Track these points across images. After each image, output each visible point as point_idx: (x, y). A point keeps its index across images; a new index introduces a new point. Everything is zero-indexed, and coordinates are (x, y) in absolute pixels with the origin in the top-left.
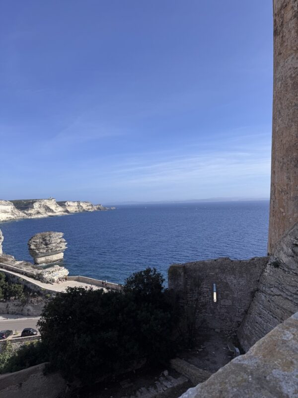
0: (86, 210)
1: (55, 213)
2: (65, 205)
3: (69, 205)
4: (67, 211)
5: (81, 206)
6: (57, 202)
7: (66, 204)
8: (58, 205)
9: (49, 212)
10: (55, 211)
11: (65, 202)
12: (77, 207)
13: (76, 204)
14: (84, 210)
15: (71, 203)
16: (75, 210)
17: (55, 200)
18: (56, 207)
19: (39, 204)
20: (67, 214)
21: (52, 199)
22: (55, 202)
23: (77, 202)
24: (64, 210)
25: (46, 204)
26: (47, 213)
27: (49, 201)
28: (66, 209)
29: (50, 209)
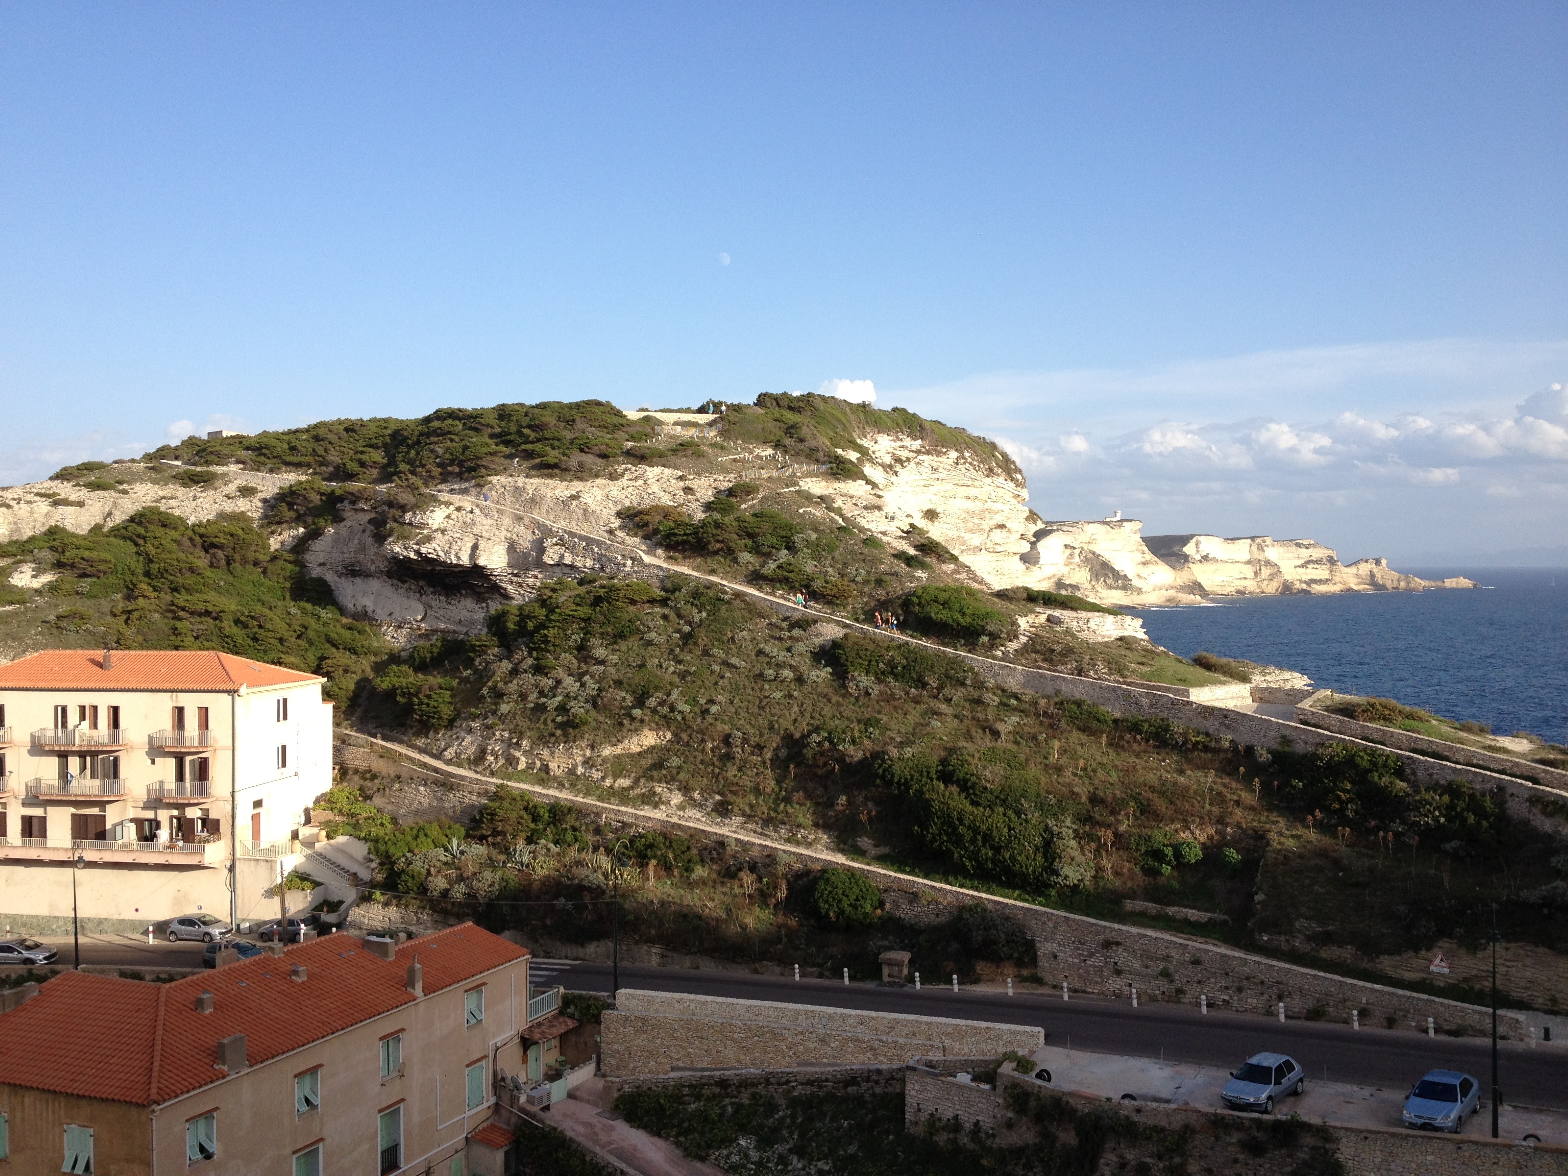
0: (1298, 586)
1: (1140, 591)
2: (1186, 558)
3: (1205, 558)
4: (1196, 587)
5: (1268, 563)
6: (1144, 539)
7: (1189, 549)
8: (1149, 556)
9: (1110, 587)
10: (1136, 582)
11: (1185, 540)
12: (1249, 571)
13: (1242, 549)
14: (1287, 587)
15: (1210, 545)
16: (1240, 585)
17: (1137, 525)
18: (1144, 564)
19: (1066, 546)
20: (1196, 599)
21: (1125, 524)
22: (1137, 537)
23: (1249, 541)
24: (1180, 582)
25: (1092, 547)
26: (1099, 589)
27: (1107, 532)
28: (1192, 578)
29: (1113, 570)
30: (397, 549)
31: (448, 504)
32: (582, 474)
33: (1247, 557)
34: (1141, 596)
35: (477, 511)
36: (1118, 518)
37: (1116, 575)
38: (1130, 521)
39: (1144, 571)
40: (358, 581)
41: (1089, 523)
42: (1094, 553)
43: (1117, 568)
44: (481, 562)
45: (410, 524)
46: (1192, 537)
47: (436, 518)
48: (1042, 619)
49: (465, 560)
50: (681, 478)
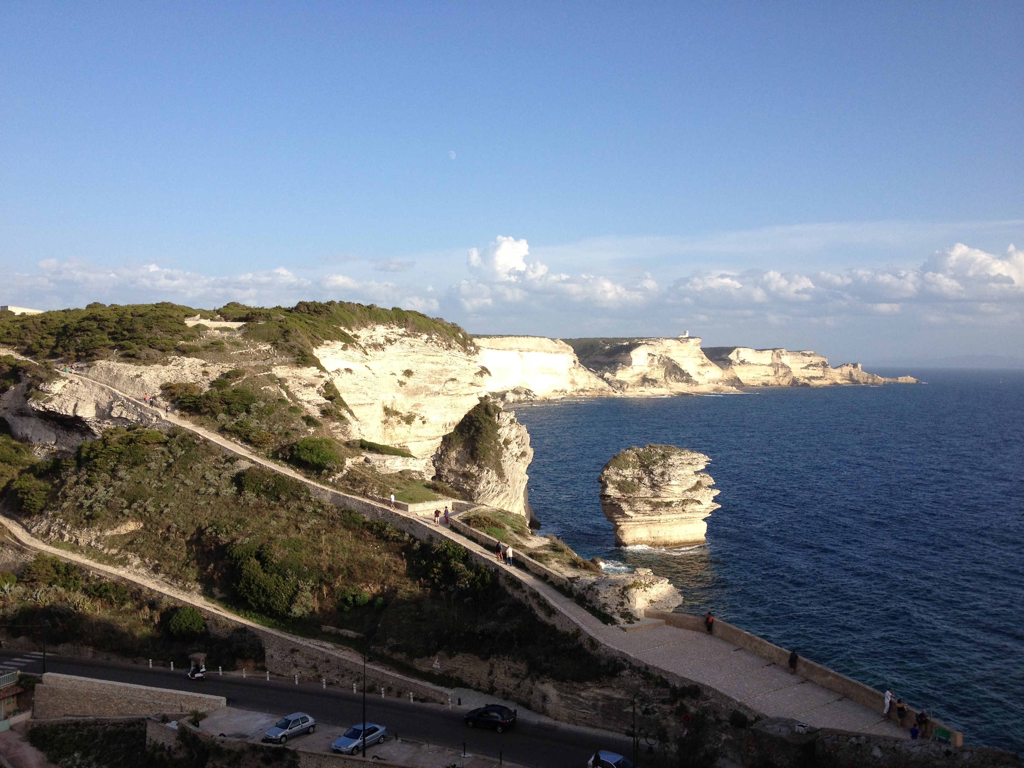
0: (802, 380)
1: (697, 383)
2: (730, 362)
3: (743, 362)
4: (736, 382)
5: (783, 366)
6: (702, 349)
7: (733, 356)
8: (706, 360)
9: (678, 381)
10: (695, 377)
11: (730, 350)
12: (771, 371)
13: (767, 357)
14: (795, 381)
15: (746, 354)
16: (765, 379)
17: (698, 341)
18: (702, 365)
19: (649, 354)
20: (733, 390)
21: (690, 340)
22: (698, 348)
23: (771, 351)
24: (726, 377)
25: (668, 355)
26: (670, 382)
27: (678, 345)
28: (733, 375)
29: (680, 370)
30: (33, 405)
31: (65, 378)
32: (148, 361)
33: (770, 362)
34: (698, 387)
35: (81, 383)
36: (687, 336)
37: (682, 373)
38: (694, 338)
39: (703, 370)
40: (25, 419)
41: (666, 339)
42: (669, 359)
43: (683, 368)
44: (79, 414)
45: (42, 390)
46: (735, 348)
47: (57, 387)
48: (362, 459)
49: (70, 413)
50: (204, 365)
